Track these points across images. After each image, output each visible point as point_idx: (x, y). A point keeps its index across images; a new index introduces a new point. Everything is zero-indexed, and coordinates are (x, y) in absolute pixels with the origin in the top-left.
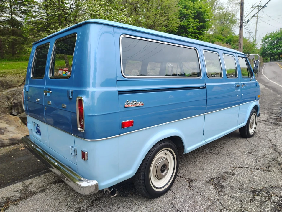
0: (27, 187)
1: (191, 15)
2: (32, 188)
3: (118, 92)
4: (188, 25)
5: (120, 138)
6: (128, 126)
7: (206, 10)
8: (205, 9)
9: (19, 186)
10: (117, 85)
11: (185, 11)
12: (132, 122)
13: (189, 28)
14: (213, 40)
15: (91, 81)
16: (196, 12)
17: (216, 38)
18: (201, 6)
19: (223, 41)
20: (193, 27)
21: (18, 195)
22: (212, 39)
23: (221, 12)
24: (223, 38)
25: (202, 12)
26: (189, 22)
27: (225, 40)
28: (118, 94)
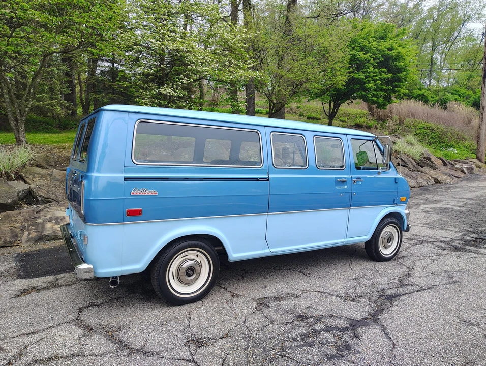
0: (57, 280)
1: (372, 61)
2: (61, 282)
3: (125, 178)
4: (366, 77)
5: (125, 226)
6: (134, 214)
7: (399, 53)
8: (397, 51)
9: (50, 278)
10: (124, 172)
11: (362, 55)
12: (141, 211)
13: (369, 82)
14: (444, 97)
15: (96, 167)
16: (382, 56)
17: (452, 94)
18: (391, 46)
19: (467, 99)
20: (375, 81)
21: (44, 285)
22: (444, 95)
23: (470, 44)
24: (468, 92)
25: (392, 56)
26: (369, 72)
27: (472, 98)
28: (124, 180)
